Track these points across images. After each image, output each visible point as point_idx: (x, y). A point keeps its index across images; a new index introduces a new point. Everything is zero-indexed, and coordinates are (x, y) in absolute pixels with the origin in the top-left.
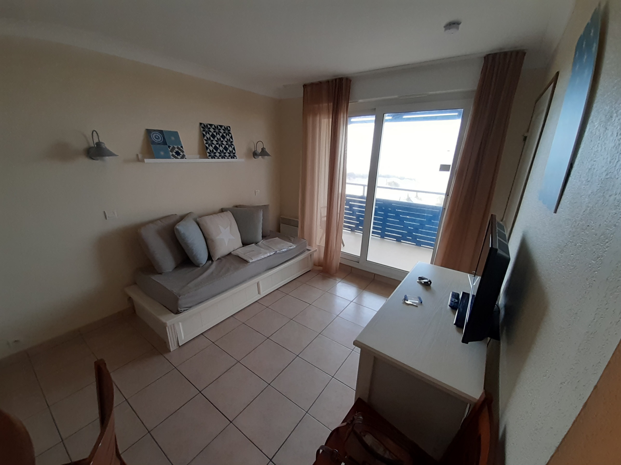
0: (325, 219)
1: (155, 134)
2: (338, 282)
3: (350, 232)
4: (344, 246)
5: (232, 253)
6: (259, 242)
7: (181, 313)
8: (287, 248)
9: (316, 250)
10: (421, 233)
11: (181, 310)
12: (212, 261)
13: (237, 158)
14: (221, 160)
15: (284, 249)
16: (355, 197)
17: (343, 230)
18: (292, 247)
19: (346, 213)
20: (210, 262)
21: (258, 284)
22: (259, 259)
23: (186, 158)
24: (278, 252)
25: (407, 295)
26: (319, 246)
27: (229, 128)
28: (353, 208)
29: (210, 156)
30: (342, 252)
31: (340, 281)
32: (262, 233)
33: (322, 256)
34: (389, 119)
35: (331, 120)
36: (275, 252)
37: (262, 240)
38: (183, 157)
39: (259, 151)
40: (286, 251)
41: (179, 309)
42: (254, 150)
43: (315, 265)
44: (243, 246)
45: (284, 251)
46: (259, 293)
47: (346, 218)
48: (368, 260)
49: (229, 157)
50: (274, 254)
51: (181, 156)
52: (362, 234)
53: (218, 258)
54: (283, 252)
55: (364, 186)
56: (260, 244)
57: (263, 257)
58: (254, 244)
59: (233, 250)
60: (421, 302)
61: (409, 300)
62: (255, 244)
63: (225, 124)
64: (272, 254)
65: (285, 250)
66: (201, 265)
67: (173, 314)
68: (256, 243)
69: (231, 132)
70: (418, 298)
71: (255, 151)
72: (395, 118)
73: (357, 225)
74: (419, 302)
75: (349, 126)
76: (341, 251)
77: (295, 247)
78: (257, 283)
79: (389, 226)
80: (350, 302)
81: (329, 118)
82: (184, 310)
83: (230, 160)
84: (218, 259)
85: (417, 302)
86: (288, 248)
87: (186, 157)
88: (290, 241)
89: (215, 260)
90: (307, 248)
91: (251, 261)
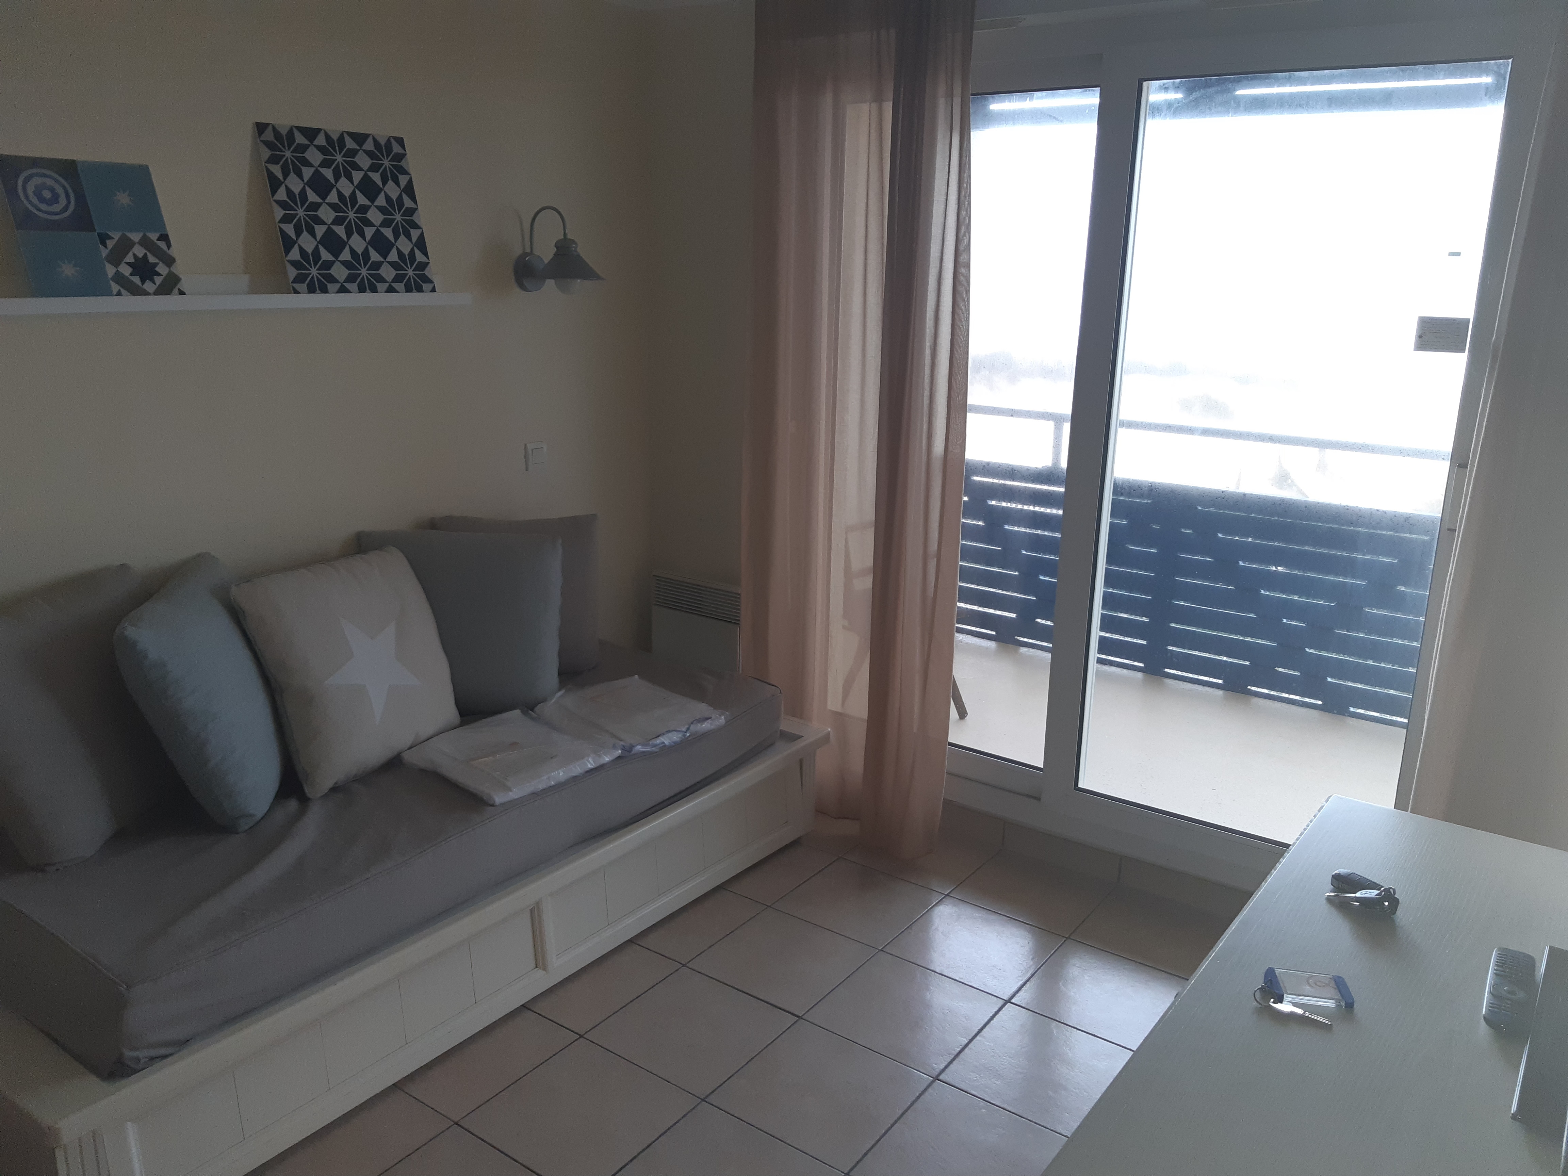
0: (865, 584)
1: (37, 181)
2: (936, 898)
3: (992, 644)
4: (962, 713)
5: (407, 757)
6: (544, 700)
7: (135, 1071)
8: (684, 730)
9: (829, 733)
10: (1344, 646)
11: (138, 1060)
12: (304, 800)
13: (433, 290)
14: (356, 300)
15: (669, 732)
16: (1012, 473)
17: (959, 636)
18: (706, 726)
19: (968, 554)
20: (292, 805)
21: (535, 914)
22: (541, 786)
23: (182, 293)
24: (639, 748)
25: (1277, 971)
26: (840, 718)
27: (396, 149)
28: (1007, 527)
29: (299, 279)
30: (951, 744)
31: (948, 895)
32: (560, 655)
33: (857, 762)
34: (1169, 105)
35: (888, 107)
36: (624, 749)
37: (559, 690)
38: (170, 286)
39: (545, 252)
40: (675, 747)
41: (128, 1053)
42: (518, 251)
43: (820, 811)
44: (462, 724)
45: (667, 743)
46: (540, 962)
47: (967, 575)
48: (1080, 785)
49: (394, 285)
50: (619, 757)
51: (158, 280)
52: (1049, 656)
53: (329, 784)
54: (664, 747)
55: (1057, 419)
56: (548, 709)
57: (561, 775)
58: (517, 712)
59: (409, 744)
60: (1350, 1006)
61: (1287, 997)
62: (523, 712)
63: (382, 130)
64: (607, 759)
65: (675, 737)
66: (244, 825)
67: (92, 1081)
68: (529, 707)
69: (411, 163)
70: (1333, 983)
71: (525, 254)
72: (1196, 100)
73: (1027, 612)
74: (1338, 1006)
75: (979, 138)
76: (950, 740)
77: (722, 720)
78: (532, 911)
79: (1185, 616)
80: (1001, 1002)
81: (878, 99)
82: (153, 1059)
83: (402, 299)
84: (335, 789)
85: (1331, 1004)
86: (688, 729)
87: (184, 285)
88: (697, 692)
89: (319, 795)
90: (783, 727)
91: (499, 798)
